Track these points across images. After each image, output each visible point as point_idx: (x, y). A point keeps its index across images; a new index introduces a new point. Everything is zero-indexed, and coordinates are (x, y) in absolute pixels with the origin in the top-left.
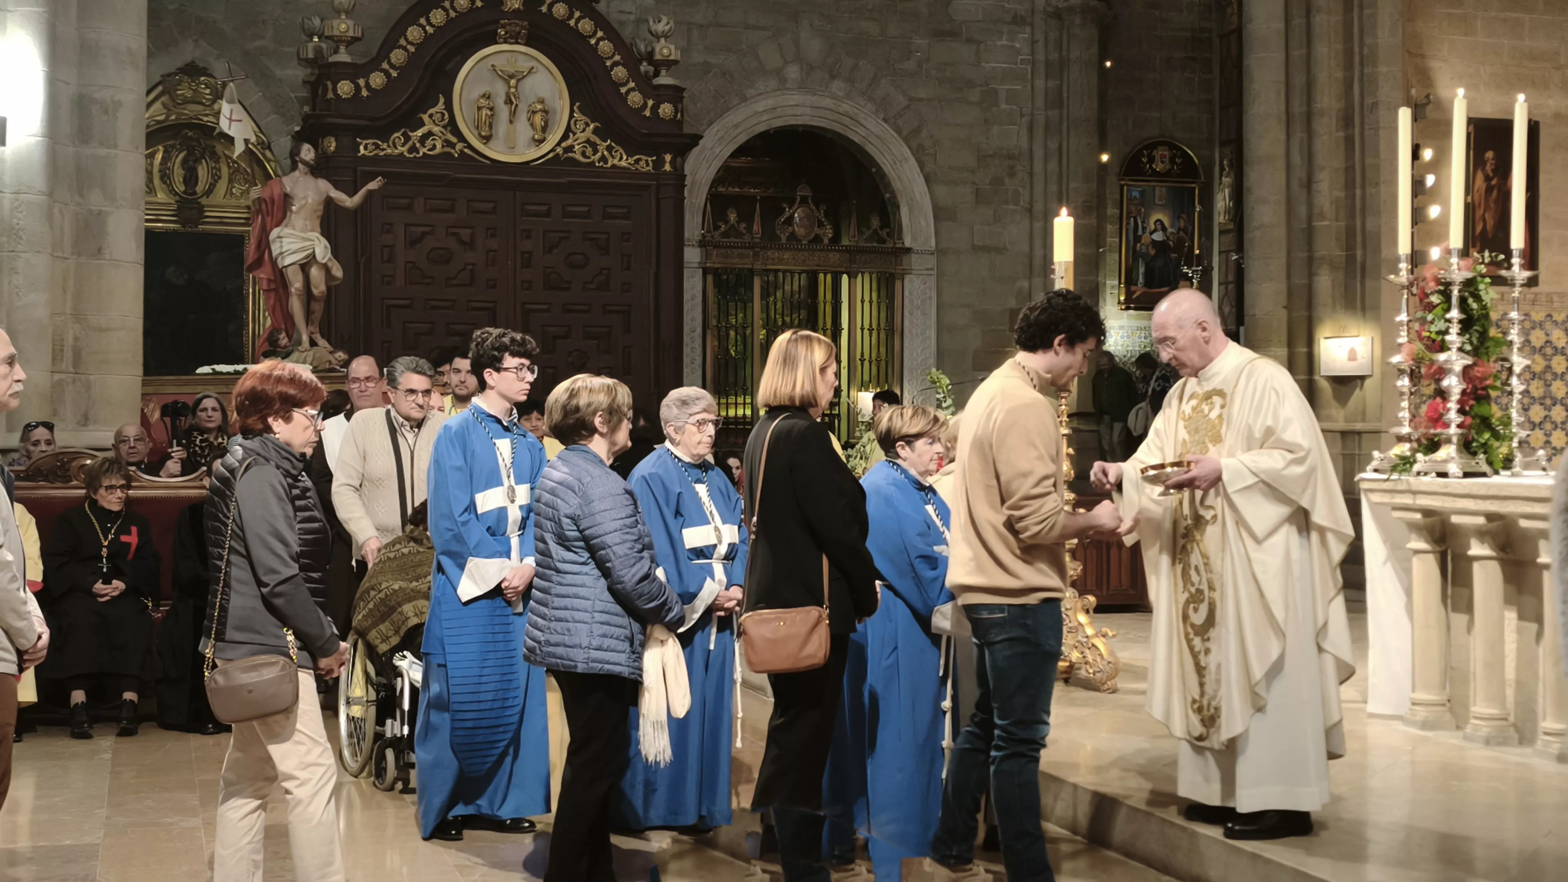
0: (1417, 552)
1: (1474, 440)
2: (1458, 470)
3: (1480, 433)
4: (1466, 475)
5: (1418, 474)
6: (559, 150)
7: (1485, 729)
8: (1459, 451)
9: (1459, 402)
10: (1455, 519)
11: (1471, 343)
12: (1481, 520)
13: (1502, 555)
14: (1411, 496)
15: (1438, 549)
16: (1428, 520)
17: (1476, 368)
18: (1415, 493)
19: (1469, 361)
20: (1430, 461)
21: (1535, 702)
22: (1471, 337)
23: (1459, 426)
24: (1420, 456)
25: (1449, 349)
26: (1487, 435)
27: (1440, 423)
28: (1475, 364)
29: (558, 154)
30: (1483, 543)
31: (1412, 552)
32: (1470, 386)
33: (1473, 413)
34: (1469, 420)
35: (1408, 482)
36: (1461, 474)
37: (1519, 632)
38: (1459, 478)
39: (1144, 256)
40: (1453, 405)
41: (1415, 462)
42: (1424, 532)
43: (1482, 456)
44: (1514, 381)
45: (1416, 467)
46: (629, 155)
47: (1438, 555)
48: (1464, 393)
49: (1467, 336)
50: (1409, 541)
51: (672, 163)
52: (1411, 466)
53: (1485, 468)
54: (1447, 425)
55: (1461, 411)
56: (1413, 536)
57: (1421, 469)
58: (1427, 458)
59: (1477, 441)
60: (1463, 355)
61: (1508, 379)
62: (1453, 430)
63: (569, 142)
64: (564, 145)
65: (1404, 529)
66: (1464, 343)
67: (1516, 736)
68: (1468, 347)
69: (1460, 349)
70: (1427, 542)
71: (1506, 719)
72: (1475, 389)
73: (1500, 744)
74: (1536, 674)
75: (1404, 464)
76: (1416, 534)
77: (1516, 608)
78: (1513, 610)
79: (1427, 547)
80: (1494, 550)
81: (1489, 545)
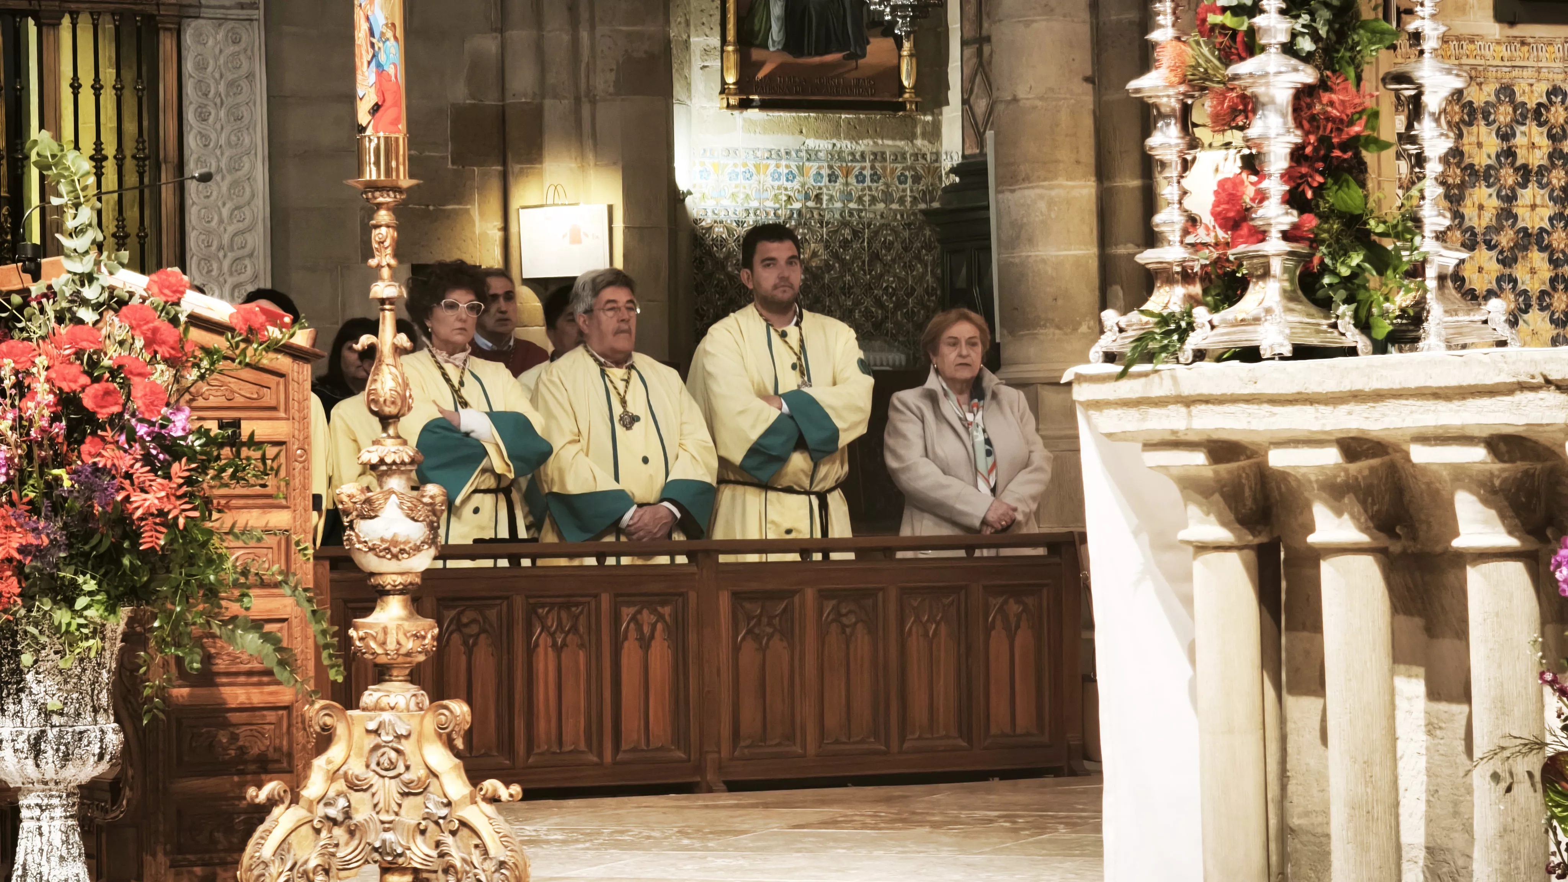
0: (1202, 548)
1: (1324, 269)
2: (1280, 339)
3: (1341, 251)
4: (1302, 352)
5: (1200, 355)
8: (1289, 296)
9: (1287, 176)
10: (1277, 459)
11: (1315, 37)
13: (1384, 541)
14: (1183, 410)
15: (1250, 538)
16: (1223, 468)
17: (1326, 97)
18: (1189, 402)
19: (1307, 75)
20: (1224, 321)
22: (1313, 20)
23: (1286, 236)
24: (1201, 314)
25: (1263, 49)
26: (1356, 259)
27: (1244, 231)
28: (1323, 85)
30: (1339, 513)
31: (1191, 549)
32: (1312, 139)
33: (1323, 207)
34: (1311, 221)
35: (1174, 378)
36: (1287, 351)
37: (1431, 728)
38: (1283, 358)
40: (1276, 187)
41: (1191, 327)
42: (1217, 497)
43: (1343, 309)
44: (1426, 129)
45: (1194, 341)
47: (1251, 555)
48: (1297, 154)
49: (1305, 18)
50: (1185, 526)
52: (1182, 340)
53: (1353, 337)
54: (1261, 235)
55: (1294, 199)
56: (1194, 511)
57: (1202, 345)
58: (1216, 318)
59: (1334, 273)
60: (1294, 61)
61: (1410, 126)
62: (1274, 246)
65: (1174, 492)
66: (1294, 35)
68: (1306, 45)
69: (1289, 49)
70: (1224, 524)
72: (1326, 142)
74: (1468, 829)
75: (1168, 334)
76: (1200, 505)
77: (1421, 671)
78: (1417, 676)
79: (1223, 535)
80: (1365, 530)
81: (1353, 517)
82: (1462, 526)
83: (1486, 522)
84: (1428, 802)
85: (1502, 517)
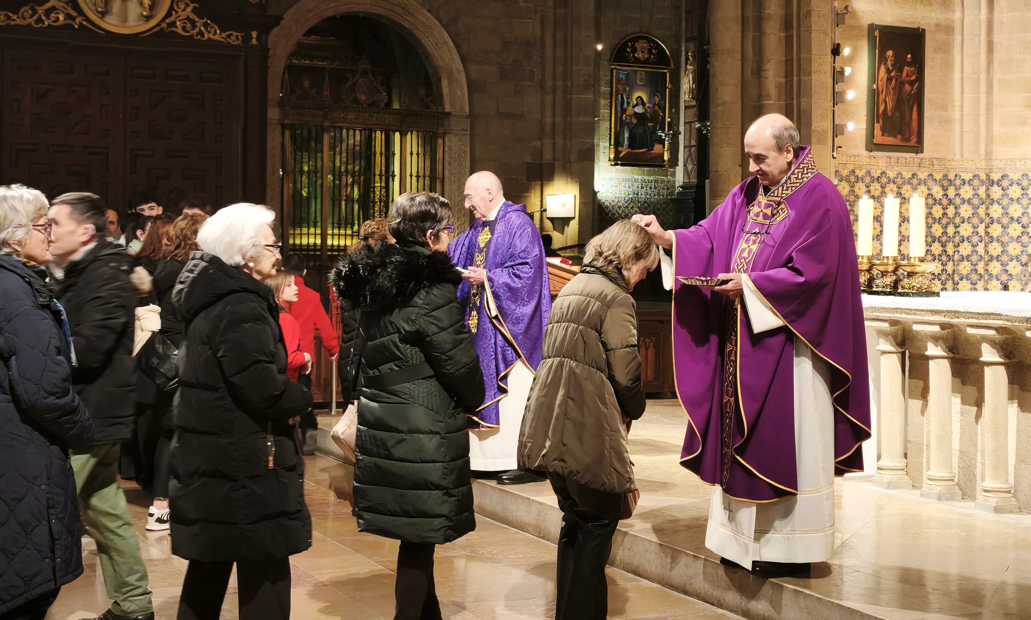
0: (884, 352)
6: (164, 25)
7: (938, 488)
10: (916, 327)
12: (937, 328)
13: (951, 355)
15: (900, 350)
16: (894, 328)
21: (975, 466)
29: (162, 29)
30: (937, 347)
31: (880, 353)
37: (962, 414)
39: (628, 124)
42: (890, 336)
46: (222, 31)
47: (900, 355)
50: (878, 344)
51: (258, 38)
56: (882, 340)
63: (172, 19)
64: (167, 21)
67: (960, 493)
70: (892, 345)
71: (953, 480)
73: (947, 499)
74: (976, 446)
76: (884, 338)
77: (960, 395)
78: (958, 397)
79: (892, 349)
80: (945, 351)
81: (941, 347)
82: (983, 354)
83: (992, 353)
84: (961, 437)
85: (998, 352)
